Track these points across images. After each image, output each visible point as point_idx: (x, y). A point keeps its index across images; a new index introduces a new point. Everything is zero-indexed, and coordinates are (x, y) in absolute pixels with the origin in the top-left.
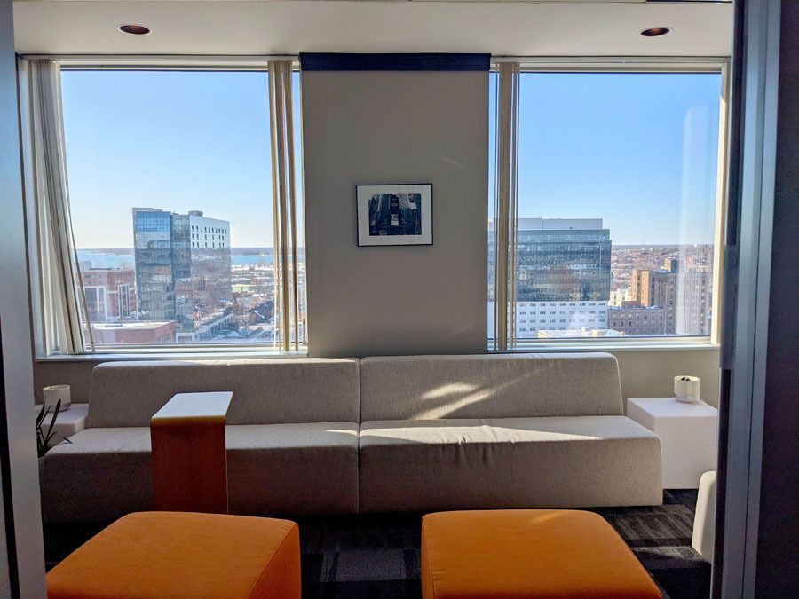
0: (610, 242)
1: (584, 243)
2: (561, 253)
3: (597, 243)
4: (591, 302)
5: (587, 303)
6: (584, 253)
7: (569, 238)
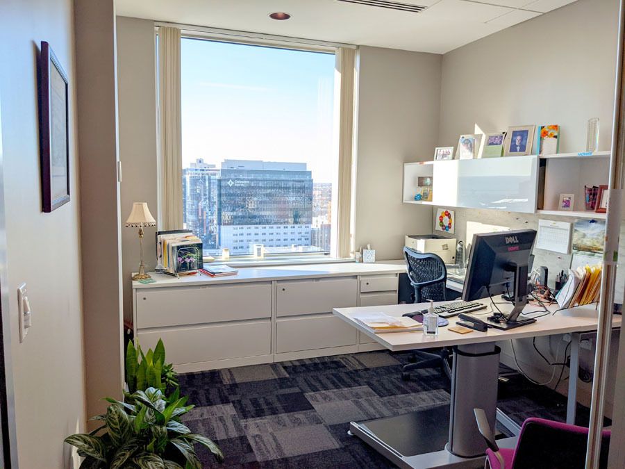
0: (312, 181)
1: (294, 181)
2: (276, 188)
3: (303, 181)
4: (298, 225)
5: (296, 226)
6: (293, 188)
7: (283, 177)
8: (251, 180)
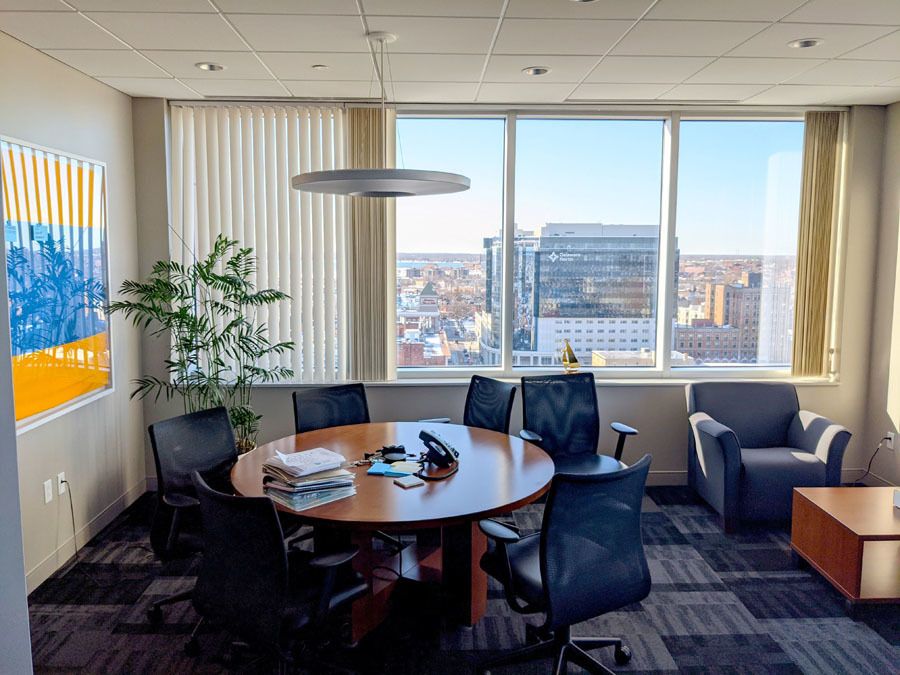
7: (632, 247)
8: (584, 253)
